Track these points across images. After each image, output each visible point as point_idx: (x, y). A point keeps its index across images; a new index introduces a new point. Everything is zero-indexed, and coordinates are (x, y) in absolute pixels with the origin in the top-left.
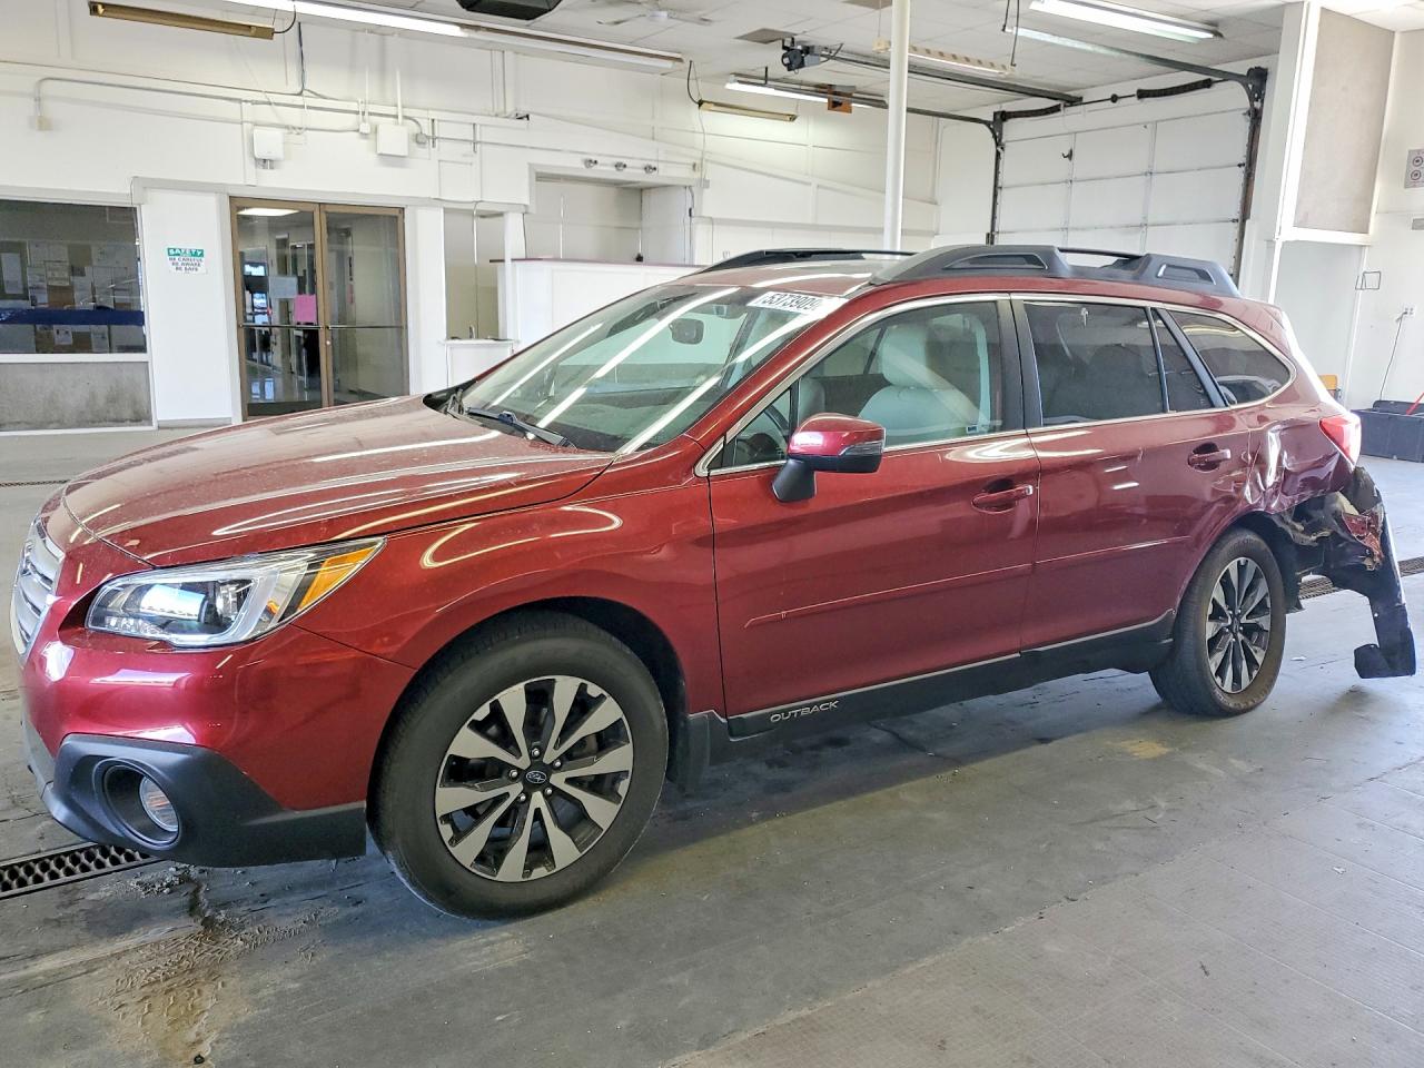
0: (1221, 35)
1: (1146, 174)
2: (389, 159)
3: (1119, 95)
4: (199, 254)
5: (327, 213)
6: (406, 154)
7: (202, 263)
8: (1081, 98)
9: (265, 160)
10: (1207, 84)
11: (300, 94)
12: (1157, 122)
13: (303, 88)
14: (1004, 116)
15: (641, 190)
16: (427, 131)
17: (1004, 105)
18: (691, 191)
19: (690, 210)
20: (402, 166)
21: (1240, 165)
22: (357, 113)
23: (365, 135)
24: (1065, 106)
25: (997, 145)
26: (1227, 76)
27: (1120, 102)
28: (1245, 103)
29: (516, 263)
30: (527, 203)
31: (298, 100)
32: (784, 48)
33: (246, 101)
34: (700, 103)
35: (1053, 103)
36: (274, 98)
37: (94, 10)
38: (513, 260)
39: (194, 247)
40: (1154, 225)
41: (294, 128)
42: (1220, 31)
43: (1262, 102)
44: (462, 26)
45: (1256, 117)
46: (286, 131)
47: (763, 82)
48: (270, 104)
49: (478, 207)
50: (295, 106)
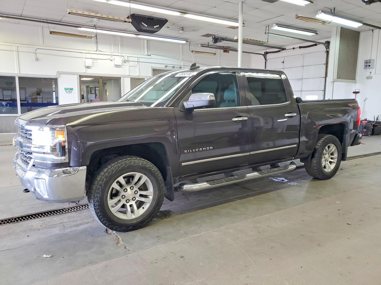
0: (317, 34)
1: (302, 66)
2: (117, 66)
3: (295, 48)
4: (72, 89)
5: (102, 79)
6: (121, 64)
7: (73, 91)
8: (286, 48)
9: (88, 67)
10: (316, 45)
11: (96, 51)
12: (304, 54)
14: (267, 53)
16: (127, 60)
17: (267, 50)
20: (120, 68)
21: (324, 64)
22: (110, 55)
23: (111, 60)
24: (282, 50)
25: (265, 60)
26: (320, 43)
27: (295, 49)
28: (325, 49)
30: (151, 76)
31: (96, 52)
32: (213, 38)
33: (84, 53)
34: (192, 51)
35: (279, 50)
36: (90, 52)
37: (51, 33)
39: (71, 87)
40: (304, 79)
41: (95, 59)
42: (317, 33)
43: (329, 49)
44: (136, 34)
45: (328, 52)
46: (93, 60)
47: (207, 46)
48: (89, 53)
49: (139, 77)
50: (96, 54)
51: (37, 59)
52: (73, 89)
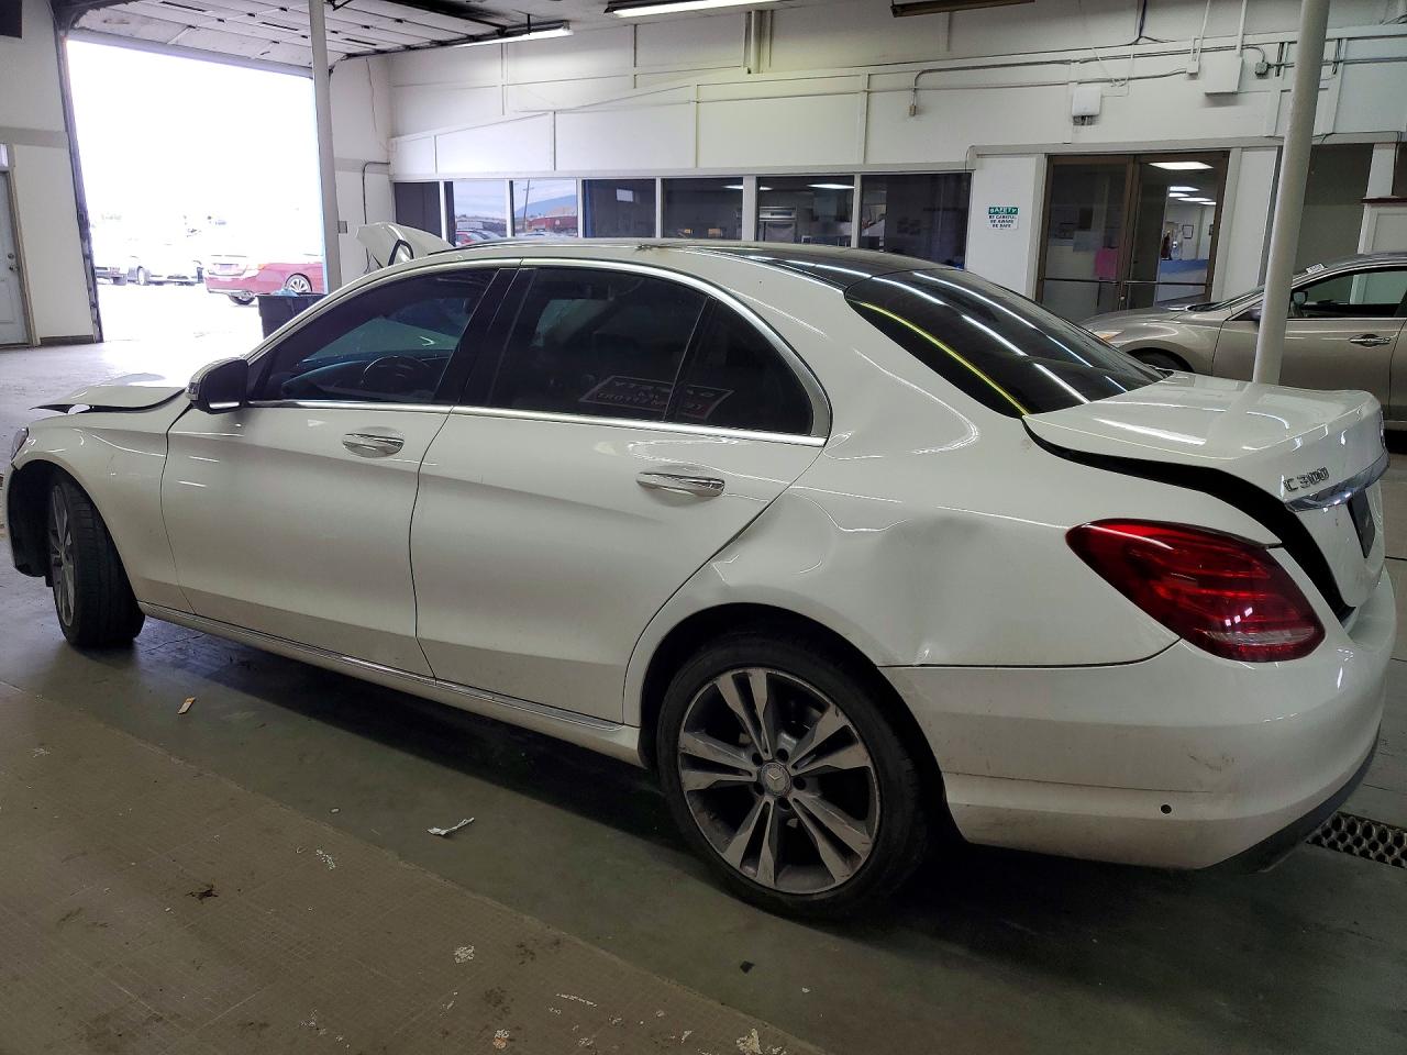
2: (1218, 99)
4: (1013, 211)
5: (1141, 164)
6: (1235, 90)
7: (1015, 221)
9: (1083, 118)
11: (1136, 43)
13: (1140, 37)
16: (1273, 60)
22: (1187, 52)
23: (1192, 76)
30: (1404, 131)
31: (1130, 50)
33: (1075, 61)
36: (1100, 53)
37: (896, 12)
39: (1011, 205)
41: (1117, 80)
46: (1109, 84)
48: (1097, 59)
49: (1328, 141)
50: (1125, 57)
51: (915, 111)
52: (1016, 213)
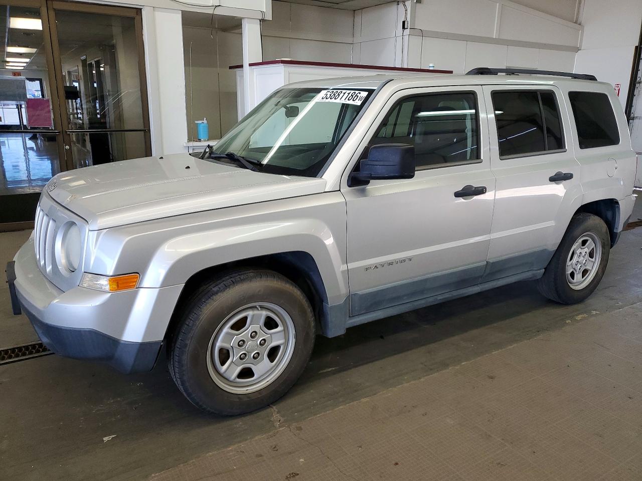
5: (55, 10)
15: (354, 11)
18: (405, 5)
19: (404, 23)
29: (253, 67)
30: (265, 11)
38: (251, 65)
